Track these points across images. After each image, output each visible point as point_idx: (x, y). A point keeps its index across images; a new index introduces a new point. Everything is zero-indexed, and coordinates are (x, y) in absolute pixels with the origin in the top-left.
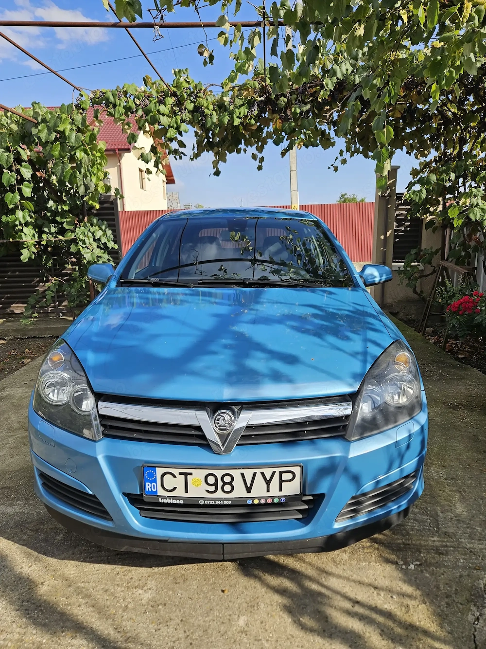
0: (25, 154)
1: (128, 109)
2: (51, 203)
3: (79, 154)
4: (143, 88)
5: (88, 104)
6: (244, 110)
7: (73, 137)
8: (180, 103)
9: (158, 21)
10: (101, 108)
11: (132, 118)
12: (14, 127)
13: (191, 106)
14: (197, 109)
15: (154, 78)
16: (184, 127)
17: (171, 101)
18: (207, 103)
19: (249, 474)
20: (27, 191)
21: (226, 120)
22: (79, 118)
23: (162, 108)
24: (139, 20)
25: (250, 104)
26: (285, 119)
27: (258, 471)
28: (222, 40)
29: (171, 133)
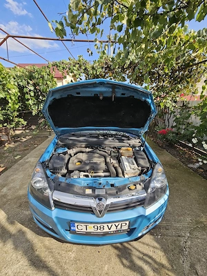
0: (31, 82)
1: (64, 68)
2: (41, 97)
3: (48, 82)
4: (68, 61)
5: (51, 66)
6: (100, 70)
7: (46, 77)
8: (80, 67)
9: (73, 39)
10: (55, 67)
11: (65, 71)
12: (27, 73)
13: (84, 68)
14: (85, 69)
15: (72, 58)
16: (81, 74)
17: (77, 66)
18: (89, 67)
19: (110, 225)
20: (32, 94)
21: (95, 73)
22: (48, 71)
23: (74, 68)
24: (65, 38)
25: (102, 68)
26: (113, 73)
27: (113, 224)
28: (96, 47)
29: (77, 76)
